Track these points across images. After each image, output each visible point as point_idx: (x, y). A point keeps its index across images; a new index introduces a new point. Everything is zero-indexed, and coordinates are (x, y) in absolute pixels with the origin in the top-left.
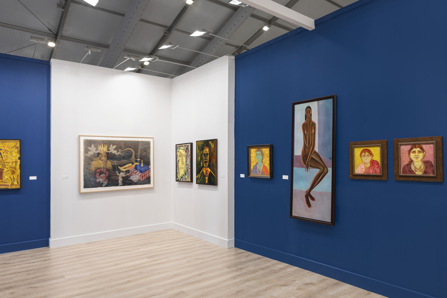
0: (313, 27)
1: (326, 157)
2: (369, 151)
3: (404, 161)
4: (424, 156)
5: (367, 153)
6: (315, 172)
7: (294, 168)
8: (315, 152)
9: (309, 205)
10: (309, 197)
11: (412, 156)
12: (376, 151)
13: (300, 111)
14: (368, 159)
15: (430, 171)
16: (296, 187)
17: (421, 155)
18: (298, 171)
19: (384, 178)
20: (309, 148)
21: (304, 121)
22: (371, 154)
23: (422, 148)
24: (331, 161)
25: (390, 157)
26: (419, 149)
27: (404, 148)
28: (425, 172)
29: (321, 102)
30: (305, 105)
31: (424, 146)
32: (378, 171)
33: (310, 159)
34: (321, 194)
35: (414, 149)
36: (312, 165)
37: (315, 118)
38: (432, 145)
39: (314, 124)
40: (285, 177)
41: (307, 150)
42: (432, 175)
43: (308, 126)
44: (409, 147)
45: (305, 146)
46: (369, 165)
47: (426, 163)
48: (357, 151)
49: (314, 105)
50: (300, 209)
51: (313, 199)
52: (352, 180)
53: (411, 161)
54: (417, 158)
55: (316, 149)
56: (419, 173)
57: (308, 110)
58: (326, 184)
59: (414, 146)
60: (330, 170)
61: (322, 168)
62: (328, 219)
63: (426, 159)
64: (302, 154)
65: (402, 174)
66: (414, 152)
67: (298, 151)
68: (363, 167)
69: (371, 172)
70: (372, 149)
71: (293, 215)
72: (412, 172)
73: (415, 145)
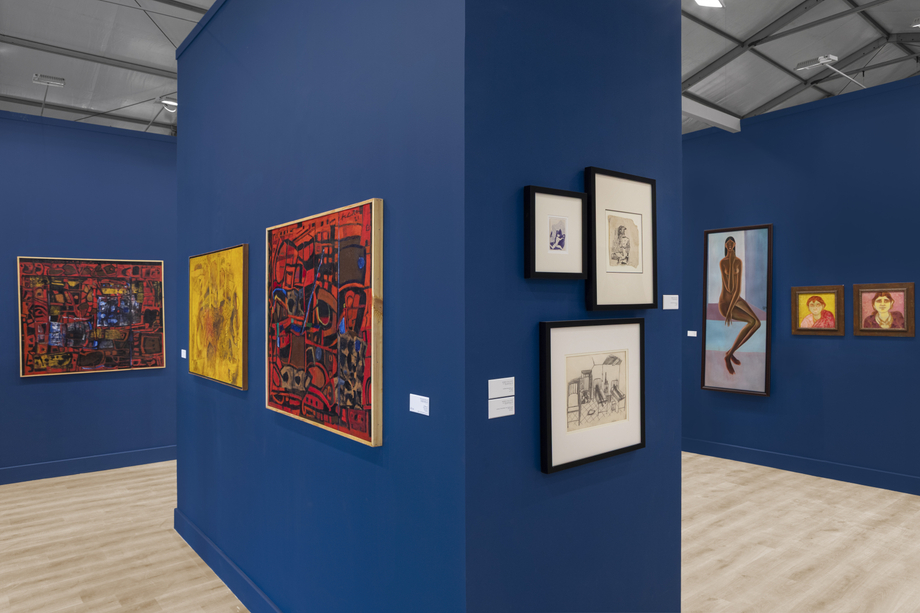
0: (739, 130)
1: (758, 305)
2: (820, 300)
3: (867, 312)
4: (892, 306)
5: (817, 302)
6: (741, 326)
7: (708, 321)
8: (741, 299)
9: (731, 370)
10: (731, 360)
11: (877, 305)
12: (830, 301)
13: (716, 244)
14: (817, 310)
15: (899, 324)
16: (710, 346)
17: (888, 305)
18: (713, 325)
19: (840, 334)
20: (731, 294)
21: (723, 256)
22: (822, 303)
23: (889, 297)
24: (765, 311)
25: (849, 306)
26: (885, 298)
27: (867, 297)
28: (893, 326)
29: (749, 232)
30: (726, 235)
31: (892, 294)
32: (831, 325)
33: (731, 308)
34: (750, 355)
35: (880, 298)
36: (736, 316)
37: (740, 253)
38: (902, 293)
39: (739, 262)
40: (692, 334)
41: (728, 296)
42: (901, 329)
43: (730, 264)
44: (873, 295)
45: (725, 291)
46: (819, 317)
47: (894, 314)
48: (803, 299)
49: (739, 237)
50: (716, 376)
51: (737, 362)
52: (796, 336)
53: (876, 312)
54: (883, 309)
55: (743, 295)
56: (885, 327)
57: (730, 242)
58: (758, 342)
59: (880, 294)
60: (764, 323)
61: (751, 321)
62: (760, 387)
63: (894, 310)
64: (721, 301)
65: (863, 328)
66: (880, 301)
67: (714, 296)
68: (811, 319)
69: (822, 326)
70: (824, 297)
71: (706, 384)
72: (876, 325)
73: (881, 292)
